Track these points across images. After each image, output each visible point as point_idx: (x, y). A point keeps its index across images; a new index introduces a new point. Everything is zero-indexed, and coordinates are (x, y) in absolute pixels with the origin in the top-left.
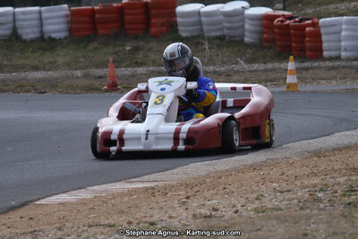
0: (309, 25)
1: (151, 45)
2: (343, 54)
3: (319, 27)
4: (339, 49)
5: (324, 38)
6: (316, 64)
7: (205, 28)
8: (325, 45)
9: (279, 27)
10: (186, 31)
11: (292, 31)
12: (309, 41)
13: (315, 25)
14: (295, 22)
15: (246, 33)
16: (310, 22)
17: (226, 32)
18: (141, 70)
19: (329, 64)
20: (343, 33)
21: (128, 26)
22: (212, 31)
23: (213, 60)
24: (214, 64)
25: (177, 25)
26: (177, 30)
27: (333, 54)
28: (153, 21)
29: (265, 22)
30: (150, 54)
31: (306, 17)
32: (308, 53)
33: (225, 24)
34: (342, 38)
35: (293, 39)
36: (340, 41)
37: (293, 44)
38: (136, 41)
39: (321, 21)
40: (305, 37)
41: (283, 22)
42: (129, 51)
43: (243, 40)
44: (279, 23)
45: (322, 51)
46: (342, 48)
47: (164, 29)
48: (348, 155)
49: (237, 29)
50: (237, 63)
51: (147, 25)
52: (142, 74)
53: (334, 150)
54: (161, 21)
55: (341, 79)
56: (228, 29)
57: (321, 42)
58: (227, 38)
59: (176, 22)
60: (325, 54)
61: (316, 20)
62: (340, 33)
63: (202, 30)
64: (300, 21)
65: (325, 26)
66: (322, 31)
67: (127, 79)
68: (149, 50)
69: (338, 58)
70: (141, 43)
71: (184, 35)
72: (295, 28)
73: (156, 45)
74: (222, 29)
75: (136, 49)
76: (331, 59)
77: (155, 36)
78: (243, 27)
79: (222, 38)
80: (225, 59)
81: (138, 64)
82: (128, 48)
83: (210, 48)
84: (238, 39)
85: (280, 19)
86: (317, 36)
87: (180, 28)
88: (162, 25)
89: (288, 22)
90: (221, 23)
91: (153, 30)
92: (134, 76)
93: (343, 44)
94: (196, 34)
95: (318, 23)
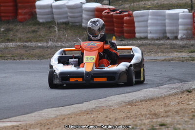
0: (126, 16)
1: (18, 27)
2: (149, 36)
3: (133, 17)
4: (147, 32)
5: (136, 24)
6: (131, 42)
7: (55, 16)
8: (137, 29)
9: (105, 16)
10: (42, 18)
11: (114, 19)
12: (126, 27)
13: (130, 15)
14: (117, 13)
15: (83, 20)
16: (127, 13)
17: (70, 19)
18: (11, 45)
19: (140, 42)
20: (149, 21)
21: (2, 14)
22: (60, 18)
23: (61, 38)
24: (62, 42)
25: (36, 14)
26: (36, 18)
27: (142, 35)
28: (20, 11)
29: (96, 13)
30: (17, 34)
31: (124, 10)
32: (125, 34)
33: (69, 14)
34: (148, 25)
35: (115, 24)
36: (147, 27)
37: (115, 29)
38: (8, 25)
39: (135, 13)
40: (123, 23)
41: (108, 13)
42: (3, 31)
43: (81, 25)
44: (106, 14)
45: (135, 33)
46: (149, 32)
47: (27, 16)
48: (151, 104)
49: (77, 17)
50: (77, 41)
51: (16, 13)
52: (11, 48)
53: (142, 101)
54: (25, 11)
55: (147, 52)
56: (71, 17)
57: (134, 27)
58: (70, 23)
59: (35, 12)
60: (137, 35)
61: (131, 12)
62: (147, 21)
63: (53, 18)
64: (121, 12)
65: (137, 16)
66: (135, 19)
67: (2, 51)
68: (17, 31)
69: (146, 38)
70: (11, 26)
71: (41, 21)
72: (117, 17)
73: (22, 27)
74: (67, 17)
75: (8, 30)
76: (141, 39)
77: (21, 21)
78: (81, 16)
79: (67, 23)
80: (69, 38)
81: (9, 40)
82: (2, 29)
83: (59, 30)
84: (78, 24)
85: (107, 11)
86: (132, 23)
87: (38, 16)
88: (25, 14)
89: (112, 13)
90: (66, 13)
91: (20, 17)
92: (6, 48)
93: (149, 28)
94: (50, 20)
95: (132, 14)
